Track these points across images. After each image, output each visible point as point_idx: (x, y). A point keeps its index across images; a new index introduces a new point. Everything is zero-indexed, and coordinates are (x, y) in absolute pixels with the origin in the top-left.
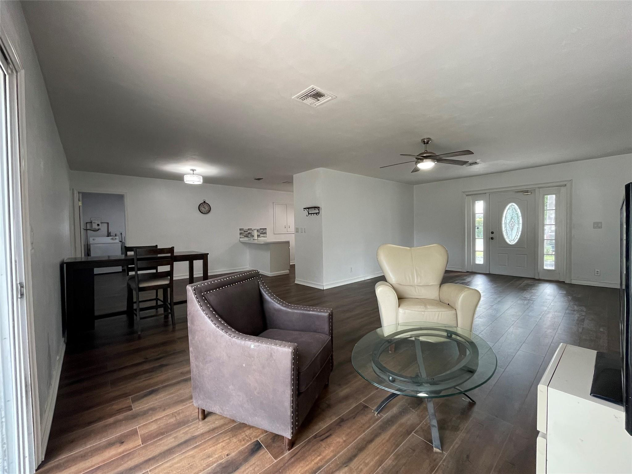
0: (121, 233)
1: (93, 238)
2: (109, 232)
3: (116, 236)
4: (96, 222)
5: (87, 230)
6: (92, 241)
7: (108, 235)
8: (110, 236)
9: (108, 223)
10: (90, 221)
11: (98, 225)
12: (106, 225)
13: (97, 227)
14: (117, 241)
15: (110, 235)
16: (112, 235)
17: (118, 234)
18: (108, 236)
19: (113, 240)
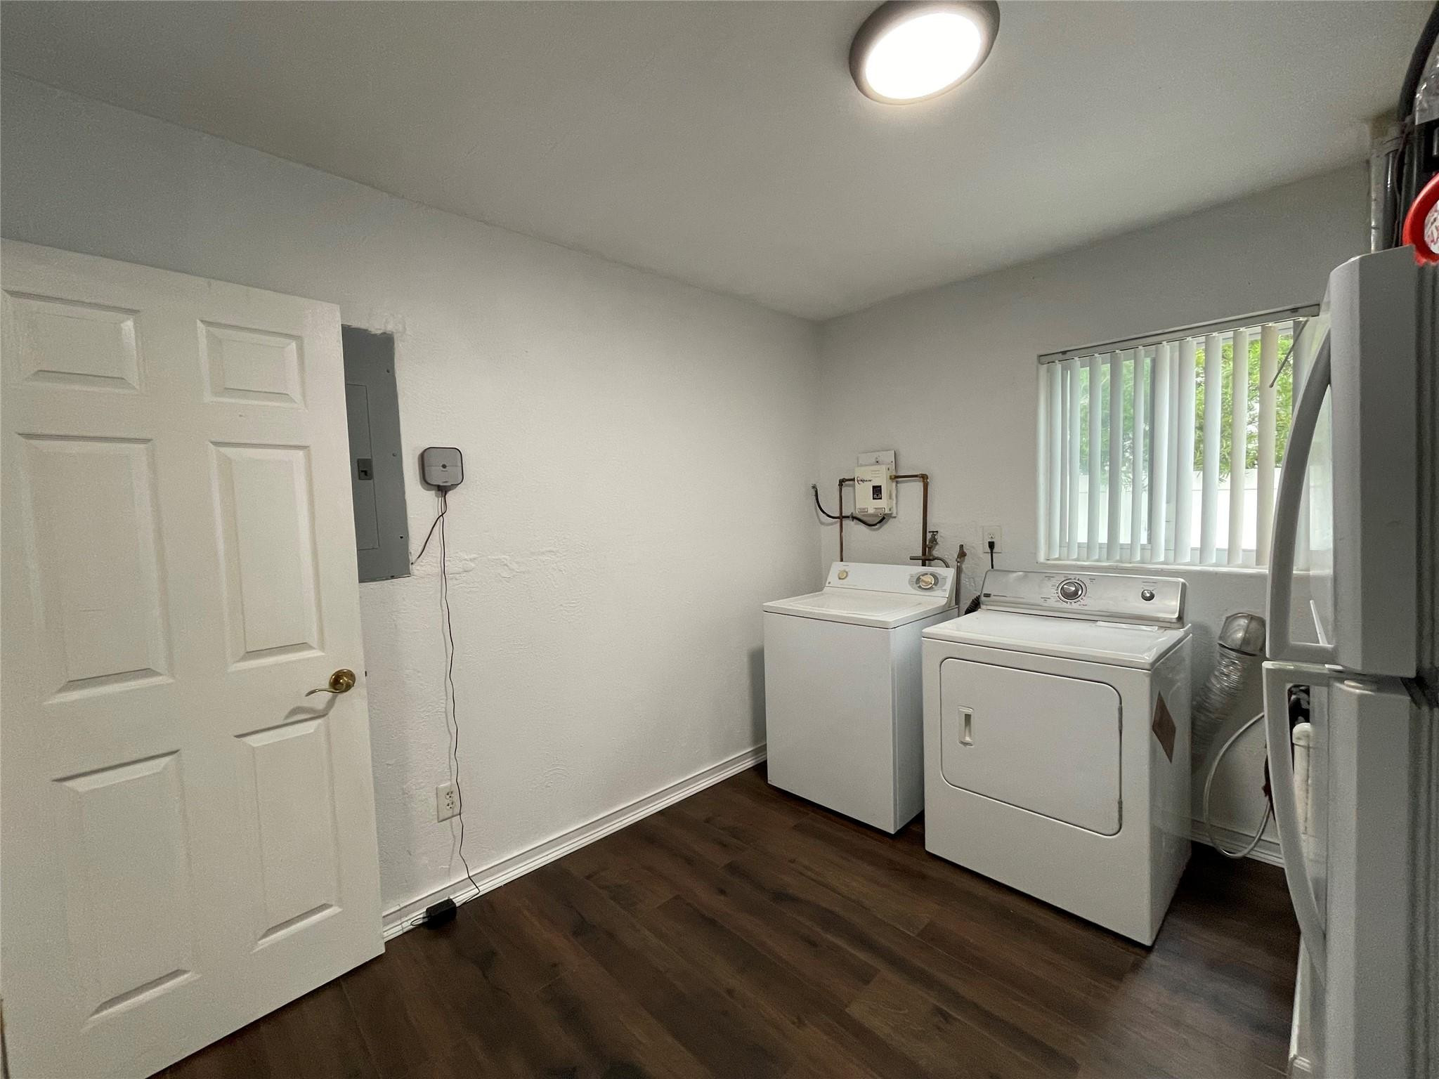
0: (991, 545)
5: (840, 518)
6: (835, 580)
7: (925, 551)
9: (924, 478)
11: (878, 490)
13: (871, 506)
17: (978, 547)
19: (920, 587)
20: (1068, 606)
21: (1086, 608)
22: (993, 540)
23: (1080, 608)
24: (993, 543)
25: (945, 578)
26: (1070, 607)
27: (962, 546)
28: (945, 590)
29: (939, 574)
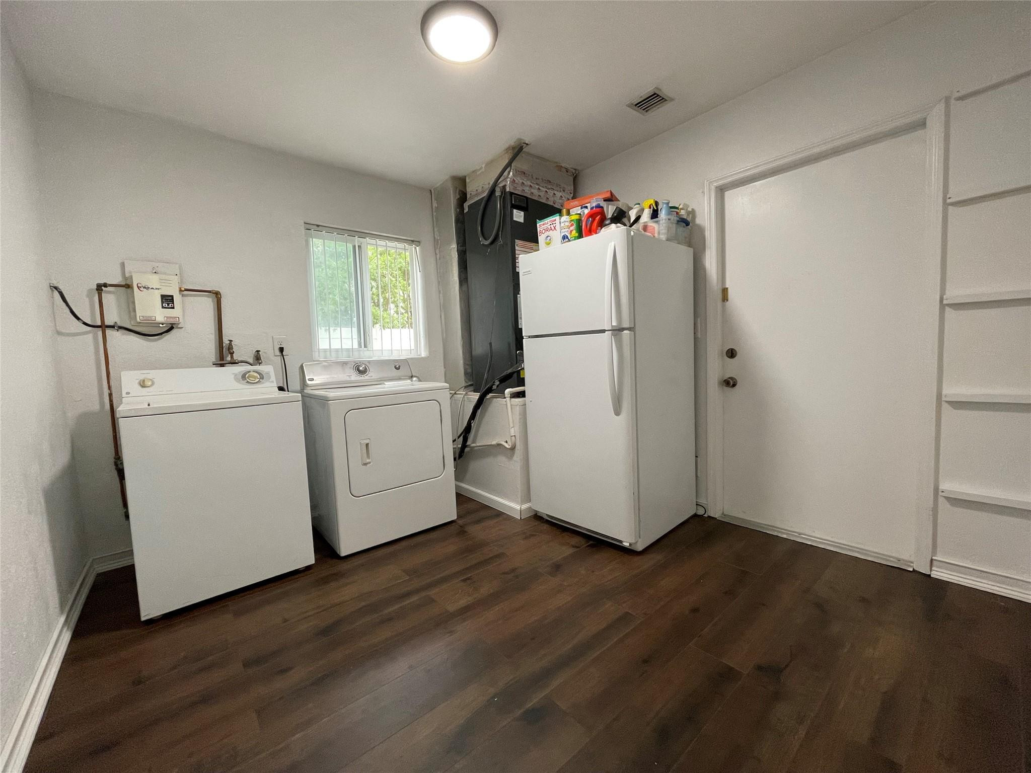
0: (281, 350)
1: (139, 375)
2: (226, 341)
3: (258, 359)
4: (153, 280)
5: (103, 327)
6: (136, 390)
7: (222, 357)
8: (233, 363)
9: (217, 295)
10: (118, 280)
11: (168, 300)
12: (208, 303)
13: (160, 315)
14: (268, 390)
15: (229, 358)
16: (240, 359)
17: (269, 352)
18: (222, 365)
19: (248, 382)
20: (363, 378)
21: (372, 378)
22: (281, 346)
23: (369, 378)
24: (283, 348)
25: (268, 373)
26: (364, 379)
27: (258, 351)
28: (273, 382)
29: (262, 371)
